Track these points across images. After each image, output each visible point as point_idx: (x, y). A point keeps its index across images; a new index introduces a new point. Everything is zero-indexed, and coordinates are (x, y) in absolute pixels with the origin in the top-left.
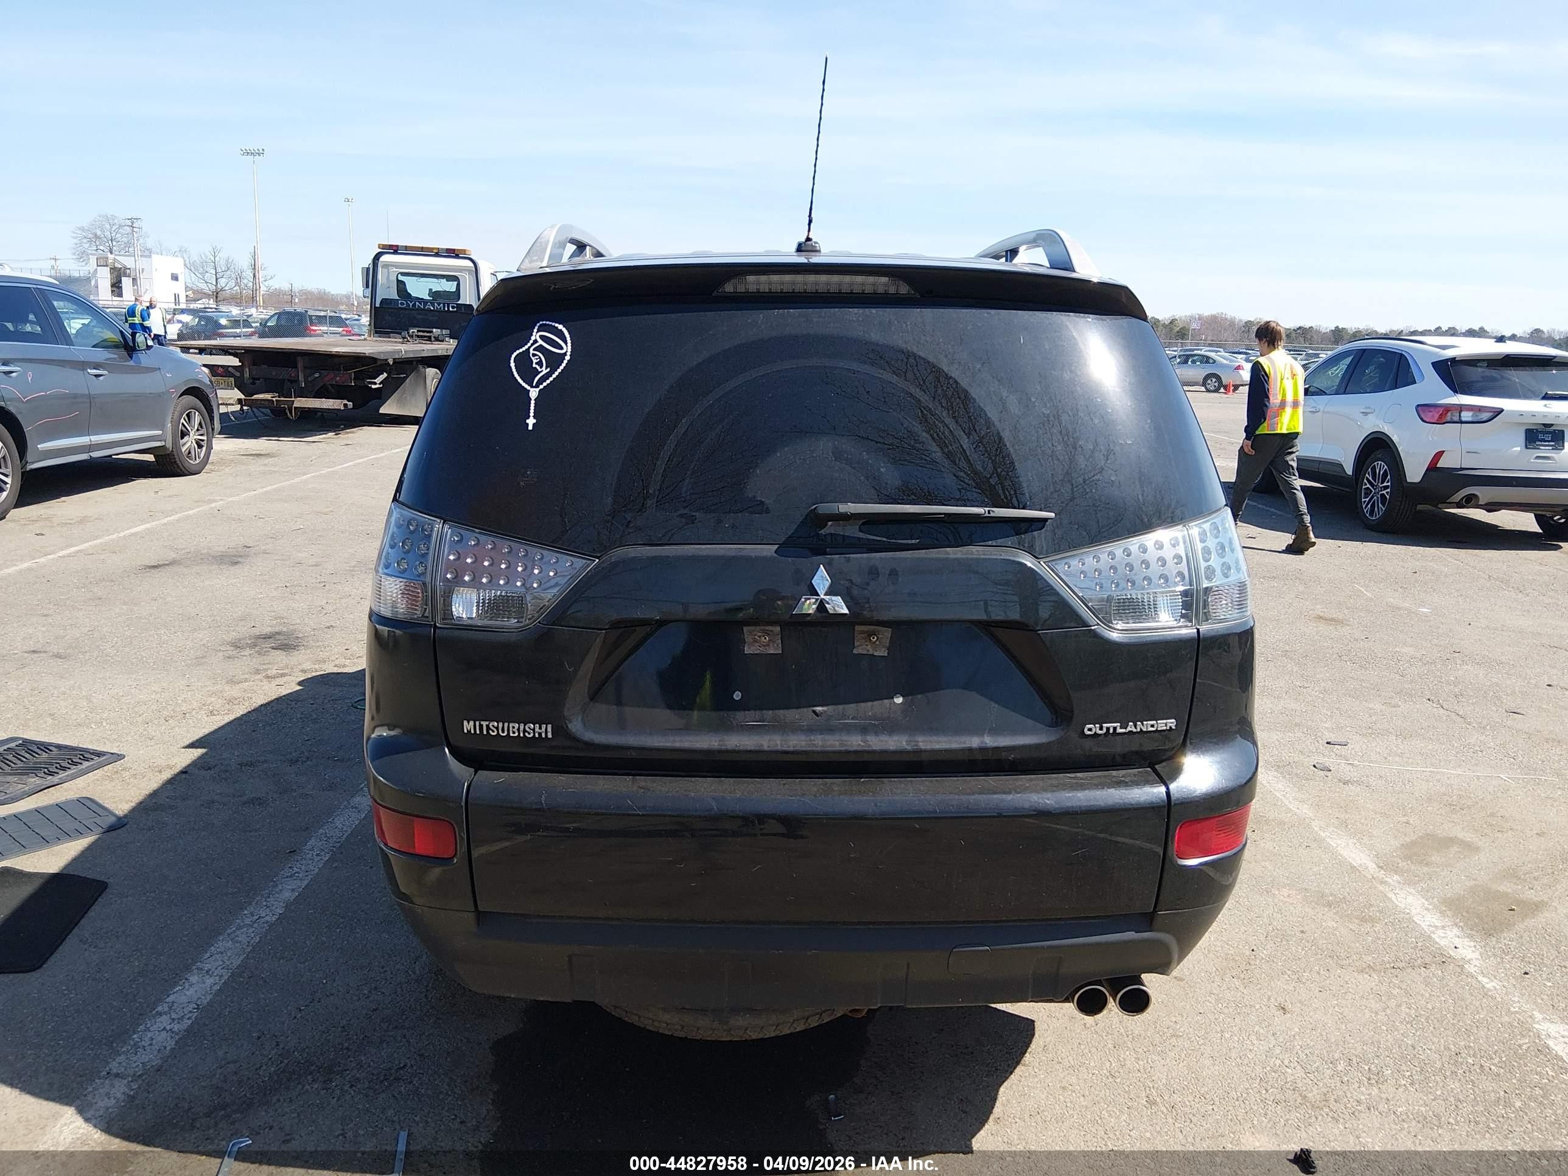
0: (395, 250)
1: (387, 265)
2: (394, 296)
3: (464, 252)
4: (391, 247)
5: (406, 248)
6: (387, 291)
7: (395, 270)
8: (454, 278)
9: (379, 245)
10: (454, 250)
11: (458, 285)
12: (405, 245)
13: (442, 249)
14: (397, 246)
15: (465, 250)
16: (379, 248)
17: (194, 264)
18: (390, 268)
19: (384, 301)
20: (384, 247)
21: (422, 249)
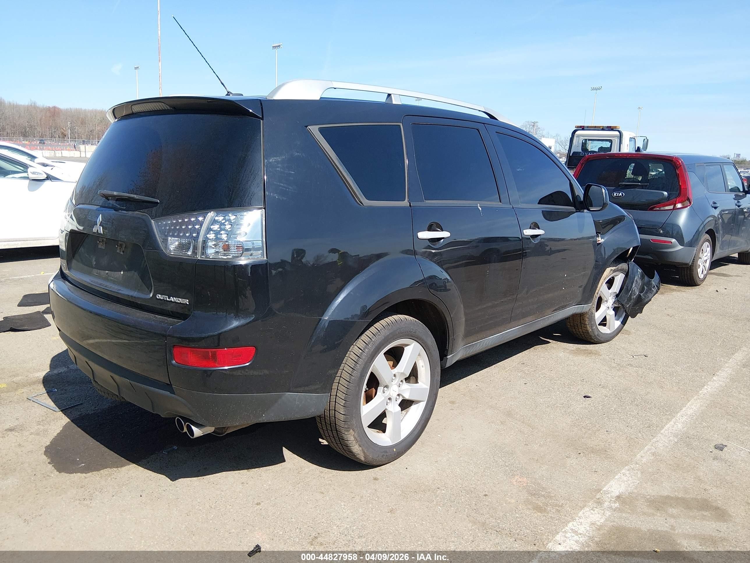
0: (583, 128)
1: (579, 136)
2: (579, 150)
3: (615, 127)
4: (581, 127)
5: (588, 127)
6: (577, 148)
7: (582, 138)
8: (611, 141)
9: (576, 126)
10: (611, 126)
11: (611, 144)
12: (587, 125)
13: (605, 127)
14: (584, 126)
15: (616, 127)
16: (576, 128)
17: (561, 142)
18: (580, 137)
19: (574, 153)
20: (578, 127)
21: (595, 127)
